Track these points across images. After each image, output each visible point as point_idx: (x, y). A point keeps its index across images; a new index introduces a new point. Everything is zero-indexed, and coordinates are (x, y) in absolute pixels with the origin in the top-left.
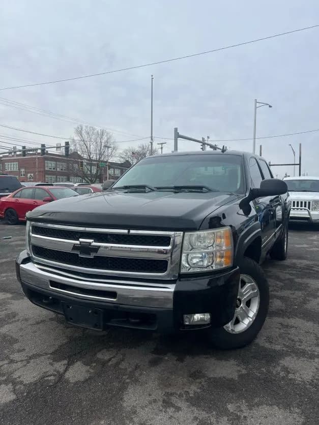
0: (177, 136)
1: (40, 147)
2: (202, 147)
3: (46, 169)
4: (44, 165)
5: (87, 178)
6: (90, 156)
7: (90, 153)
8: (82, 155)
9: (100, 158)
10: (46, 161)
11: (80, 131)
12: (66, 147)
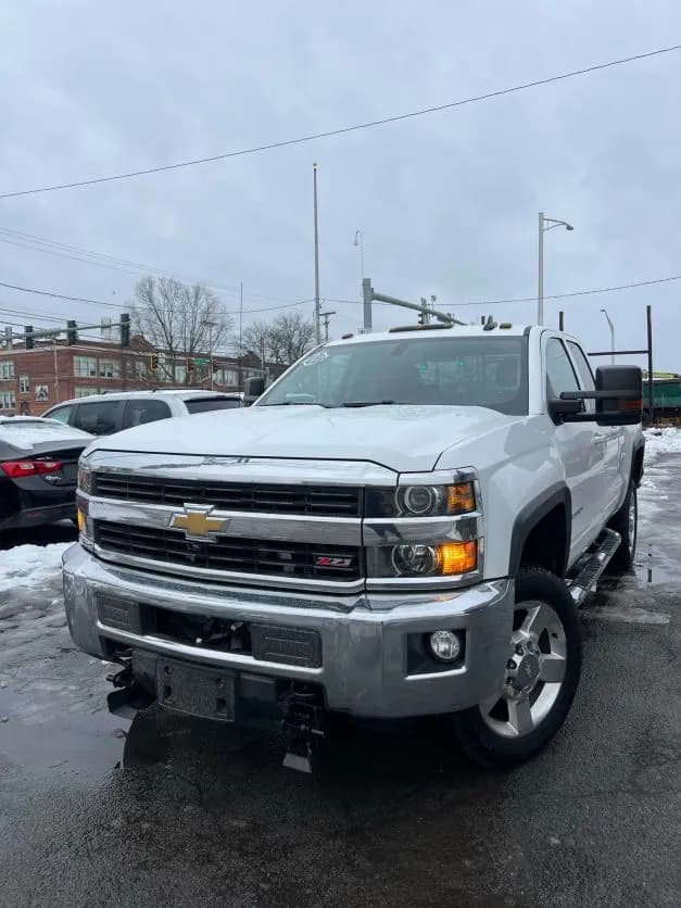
0: (370, 295)
1: (65, 326)
2: (420, 319)
3: (77, 375)
4: (72, 366)
6: (170, 345)
7: (171, 337)
8: (154, 343)
9: (192, 348)
10: (75, 358)
11: (146, 290)
12: (123, 326)
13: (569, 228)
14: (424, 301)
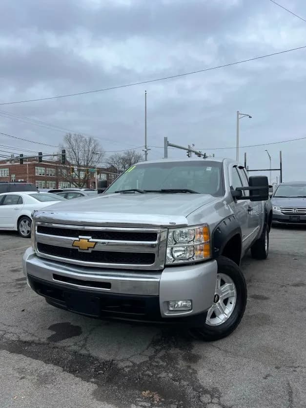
0: (167, 144)
1: (37, 155)
2: (188, 154)
3: (36, 175)
4: (35, 171)
5: (75, 182)
6: (78, 162)
7: (79, 159)
8: (71, 162)
9: (87, 164)
10: (36, 168)
11: (68, 139)
12: (63, 155)
13: (250, 117)
14: (189, 146)
